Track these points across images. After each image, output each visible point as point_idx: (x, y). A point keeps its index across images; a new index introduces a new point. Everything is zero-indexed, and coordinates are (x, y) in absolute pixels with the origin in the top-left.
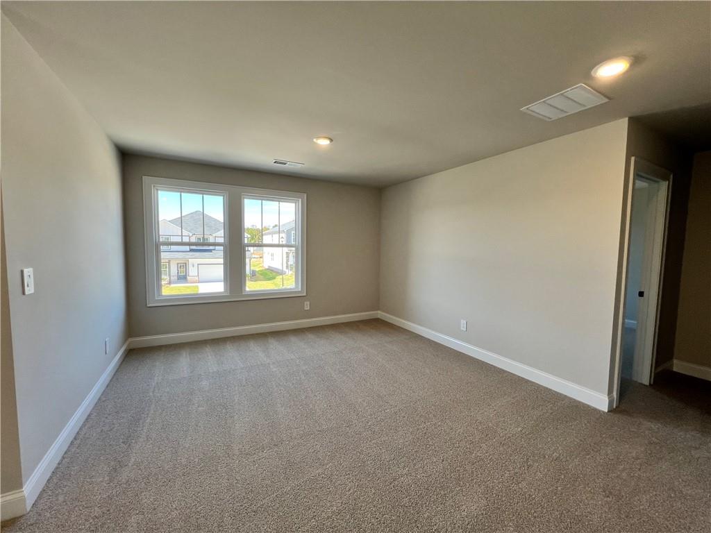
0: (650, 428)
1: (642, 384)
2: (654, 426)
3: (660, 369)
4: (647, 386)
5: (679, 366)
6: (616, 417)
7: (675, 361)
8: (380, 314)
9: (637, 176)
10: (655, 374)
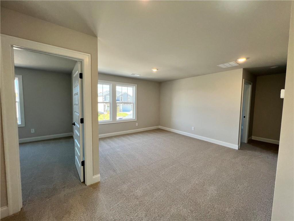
0: (249, 152)
1: (245, 143)
2: (250, 152)
3: (249, 138)
4: (246, 143)
5: (254, 138)
6: (240, 151)
7: (253, 137)
8: (160, 127)
9: (244, 84)
10: (248, 140)
